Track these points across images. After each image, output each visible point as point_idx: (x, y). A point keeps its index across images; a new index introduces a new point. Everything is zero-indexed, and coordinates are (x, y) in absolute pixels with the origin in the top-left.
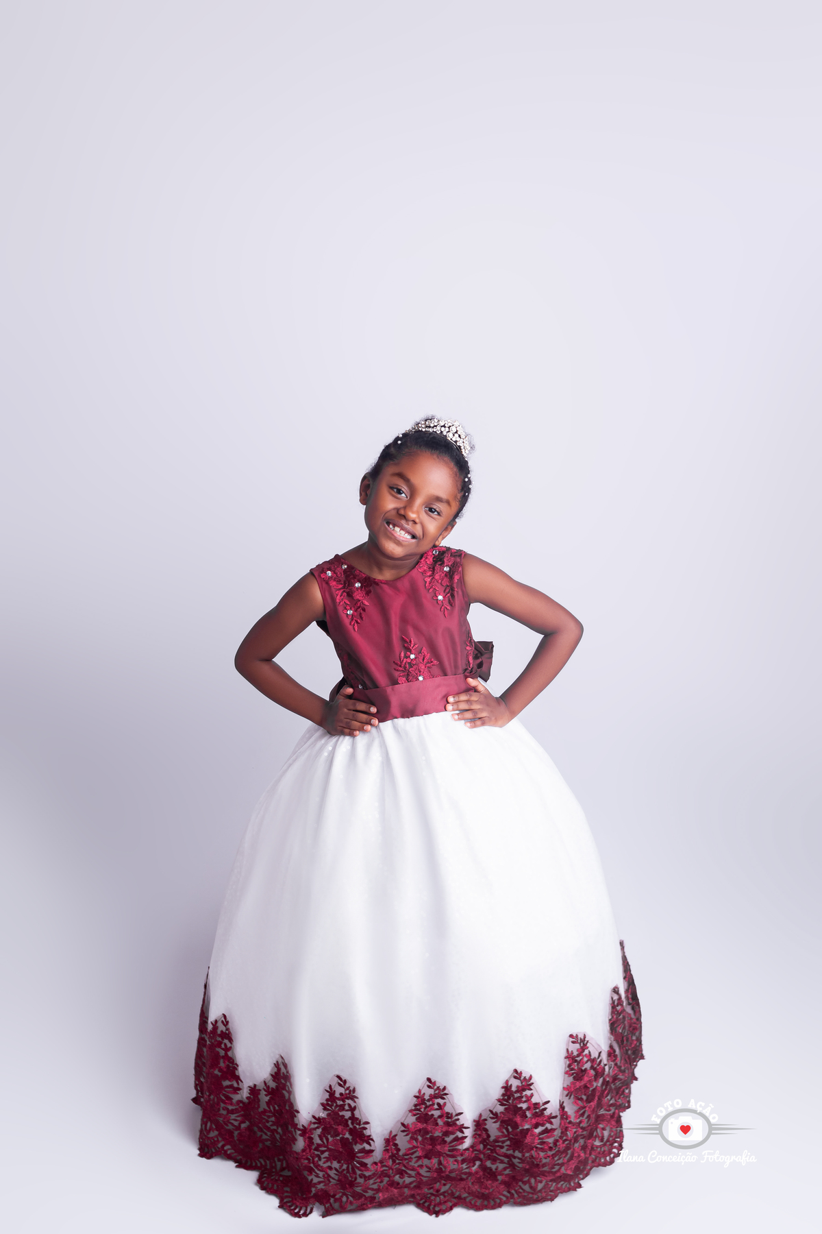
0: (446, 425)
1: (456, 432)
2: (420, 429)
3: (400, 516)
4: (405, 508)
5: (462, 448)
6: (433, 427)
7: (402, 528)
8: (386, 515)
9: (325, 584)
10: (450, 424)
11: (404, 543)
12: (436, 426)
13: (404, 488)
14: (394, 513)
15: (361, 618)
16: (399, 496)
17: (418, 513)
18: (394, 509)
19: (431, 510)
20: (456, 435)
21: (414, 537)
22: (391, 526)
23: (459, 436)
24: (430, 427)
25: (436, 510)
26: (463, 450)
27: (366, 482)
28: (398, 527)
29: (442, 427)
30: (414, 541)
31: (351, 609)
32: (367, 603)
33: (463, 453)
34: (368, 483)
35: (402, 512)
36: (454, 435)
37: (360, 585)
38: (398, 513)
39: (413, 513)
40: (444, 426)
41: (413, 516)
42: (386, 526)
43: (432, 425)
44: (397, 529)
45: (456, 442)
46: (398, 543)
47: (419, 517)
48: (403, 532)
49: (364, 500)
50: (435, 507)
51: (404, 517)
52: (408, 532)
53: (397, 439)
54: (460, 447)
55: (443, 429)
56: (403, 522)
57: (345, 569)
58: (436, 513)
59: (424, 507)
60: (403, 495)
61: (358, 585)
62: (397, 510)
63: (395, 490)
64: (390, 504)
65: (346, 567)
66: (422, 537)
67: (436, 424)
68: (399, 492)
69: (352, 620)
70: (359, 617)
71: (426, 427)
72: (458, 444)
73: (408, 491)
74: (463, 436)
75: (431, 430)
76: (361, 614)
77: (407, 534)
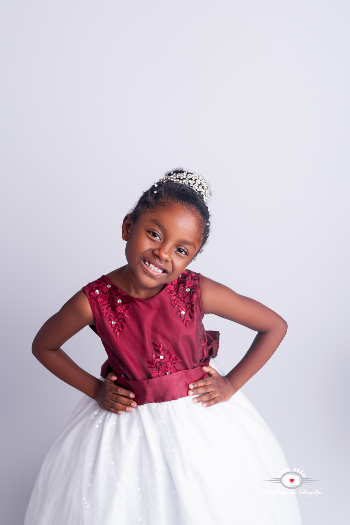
0: (193, 178)
1: (201, 184)
2: (172, 180)
3: (155, 255)
4: (159, 249)
5: (204, 196)
6: (182, 179)
7: (156, 266)
8: (143, 255)
9: (93, 300)
10: (196, 178)
11: (157, 277)
12: (185, 179)
13: (159, 232)
14: (150, 253)
15: (123, 327)
16: (154, 238)
17: (169, 253)
18: (150, 249)
19: (179, 250)
20: (200, 187)
21: (165, 271)
22: (147, 263)
23: (203, 187)
24: (180, 179)
25: (183, 250)
26: (205, 198)
27: (127, 221)
28: (153, 264)
29: (189, 179)
30: (165, 274)
31: (114, 320)
32: (126, 316)
33: (205, 200)
34: (128, 222)
35: (157, 253)
36: (198, 187)
37: (121, 301)
38: (153, 252)
39: (165, 253)
40: (191, 179)
41: (165, 256)
42: (143, 263)
43: (182, 178)
44: (152, 266)
45: (200, 192)
46: (152, 277)
47: (170, 257)
48: (156, 269)
49: (125, 237)
50: (183, 248)
51: (158, 257)
52: (161, 269)
53: (153, 188)
54: (202, 195)
55: (190, 181)
56: (157, 261)
57: (110, 288)
58: (183, 253)
59: (174, 248)
60: (158, 238)
61: (119, 301)
62: (153, 251)
63: (151, 233)
64: (147, 245)
65: (110, 286)
66: (171, 271)
67: (185, 177)
68: (155, 235)
69: (115, 328)
70: (120, 326)
71: (177, 179)
72: (201, 193)
73: (162, 235)
74: (205, 188)
75: (180, 182)
76: (122, 324)
77: (159, 270)
